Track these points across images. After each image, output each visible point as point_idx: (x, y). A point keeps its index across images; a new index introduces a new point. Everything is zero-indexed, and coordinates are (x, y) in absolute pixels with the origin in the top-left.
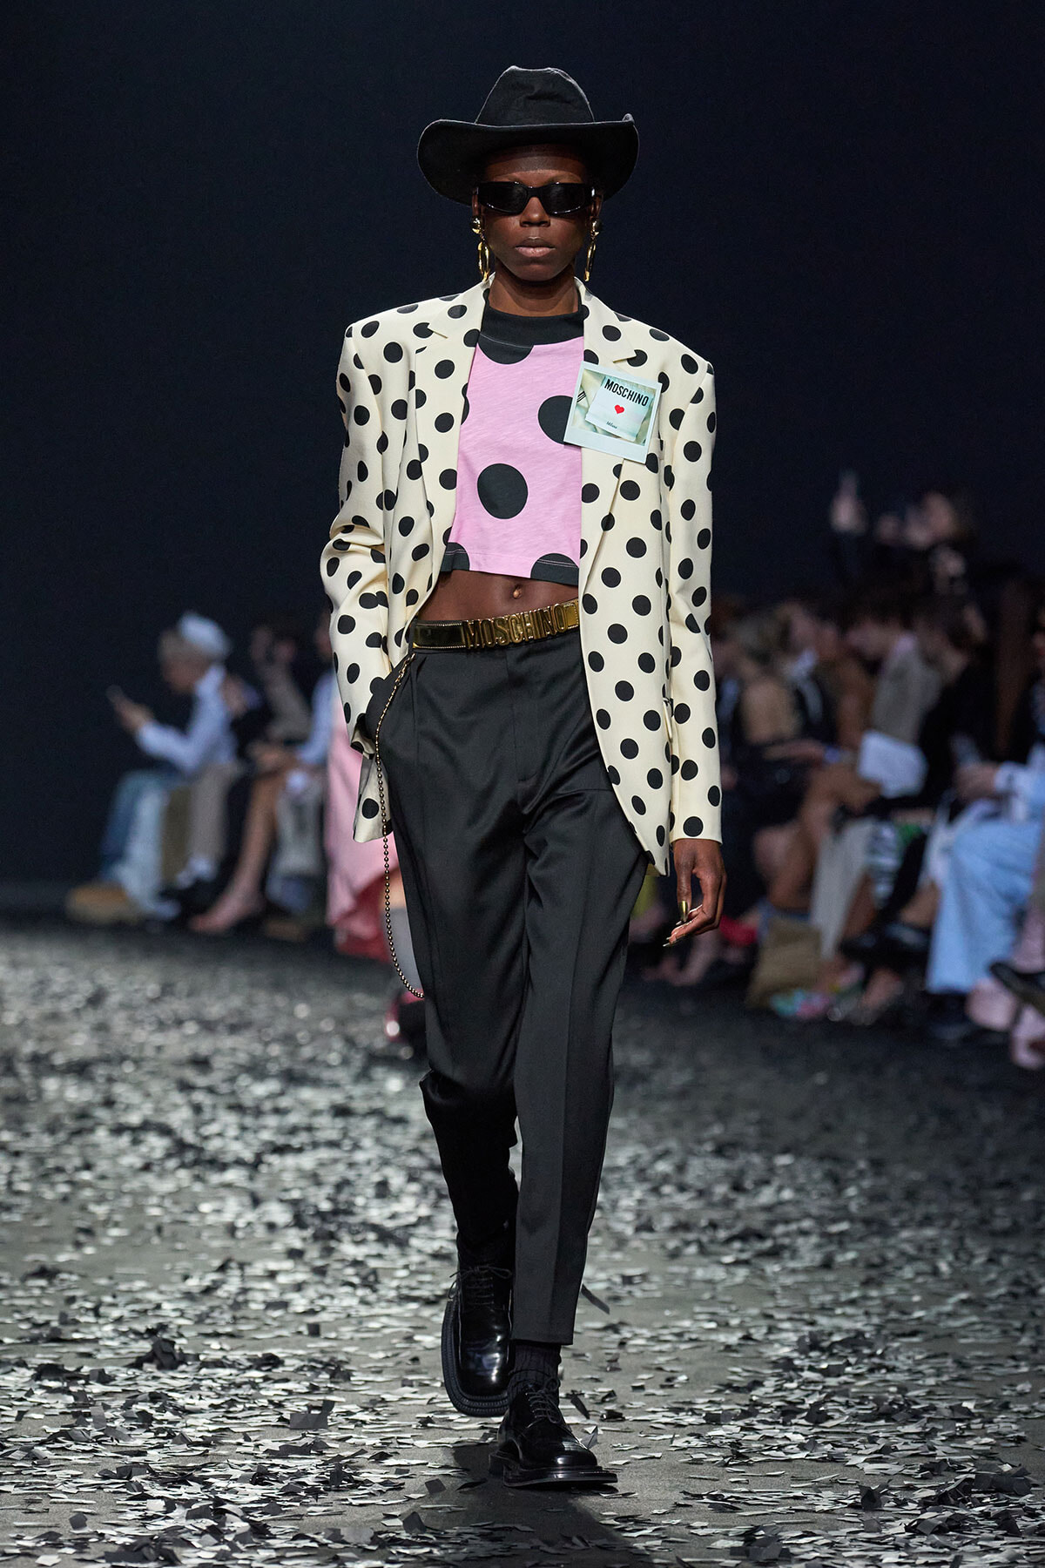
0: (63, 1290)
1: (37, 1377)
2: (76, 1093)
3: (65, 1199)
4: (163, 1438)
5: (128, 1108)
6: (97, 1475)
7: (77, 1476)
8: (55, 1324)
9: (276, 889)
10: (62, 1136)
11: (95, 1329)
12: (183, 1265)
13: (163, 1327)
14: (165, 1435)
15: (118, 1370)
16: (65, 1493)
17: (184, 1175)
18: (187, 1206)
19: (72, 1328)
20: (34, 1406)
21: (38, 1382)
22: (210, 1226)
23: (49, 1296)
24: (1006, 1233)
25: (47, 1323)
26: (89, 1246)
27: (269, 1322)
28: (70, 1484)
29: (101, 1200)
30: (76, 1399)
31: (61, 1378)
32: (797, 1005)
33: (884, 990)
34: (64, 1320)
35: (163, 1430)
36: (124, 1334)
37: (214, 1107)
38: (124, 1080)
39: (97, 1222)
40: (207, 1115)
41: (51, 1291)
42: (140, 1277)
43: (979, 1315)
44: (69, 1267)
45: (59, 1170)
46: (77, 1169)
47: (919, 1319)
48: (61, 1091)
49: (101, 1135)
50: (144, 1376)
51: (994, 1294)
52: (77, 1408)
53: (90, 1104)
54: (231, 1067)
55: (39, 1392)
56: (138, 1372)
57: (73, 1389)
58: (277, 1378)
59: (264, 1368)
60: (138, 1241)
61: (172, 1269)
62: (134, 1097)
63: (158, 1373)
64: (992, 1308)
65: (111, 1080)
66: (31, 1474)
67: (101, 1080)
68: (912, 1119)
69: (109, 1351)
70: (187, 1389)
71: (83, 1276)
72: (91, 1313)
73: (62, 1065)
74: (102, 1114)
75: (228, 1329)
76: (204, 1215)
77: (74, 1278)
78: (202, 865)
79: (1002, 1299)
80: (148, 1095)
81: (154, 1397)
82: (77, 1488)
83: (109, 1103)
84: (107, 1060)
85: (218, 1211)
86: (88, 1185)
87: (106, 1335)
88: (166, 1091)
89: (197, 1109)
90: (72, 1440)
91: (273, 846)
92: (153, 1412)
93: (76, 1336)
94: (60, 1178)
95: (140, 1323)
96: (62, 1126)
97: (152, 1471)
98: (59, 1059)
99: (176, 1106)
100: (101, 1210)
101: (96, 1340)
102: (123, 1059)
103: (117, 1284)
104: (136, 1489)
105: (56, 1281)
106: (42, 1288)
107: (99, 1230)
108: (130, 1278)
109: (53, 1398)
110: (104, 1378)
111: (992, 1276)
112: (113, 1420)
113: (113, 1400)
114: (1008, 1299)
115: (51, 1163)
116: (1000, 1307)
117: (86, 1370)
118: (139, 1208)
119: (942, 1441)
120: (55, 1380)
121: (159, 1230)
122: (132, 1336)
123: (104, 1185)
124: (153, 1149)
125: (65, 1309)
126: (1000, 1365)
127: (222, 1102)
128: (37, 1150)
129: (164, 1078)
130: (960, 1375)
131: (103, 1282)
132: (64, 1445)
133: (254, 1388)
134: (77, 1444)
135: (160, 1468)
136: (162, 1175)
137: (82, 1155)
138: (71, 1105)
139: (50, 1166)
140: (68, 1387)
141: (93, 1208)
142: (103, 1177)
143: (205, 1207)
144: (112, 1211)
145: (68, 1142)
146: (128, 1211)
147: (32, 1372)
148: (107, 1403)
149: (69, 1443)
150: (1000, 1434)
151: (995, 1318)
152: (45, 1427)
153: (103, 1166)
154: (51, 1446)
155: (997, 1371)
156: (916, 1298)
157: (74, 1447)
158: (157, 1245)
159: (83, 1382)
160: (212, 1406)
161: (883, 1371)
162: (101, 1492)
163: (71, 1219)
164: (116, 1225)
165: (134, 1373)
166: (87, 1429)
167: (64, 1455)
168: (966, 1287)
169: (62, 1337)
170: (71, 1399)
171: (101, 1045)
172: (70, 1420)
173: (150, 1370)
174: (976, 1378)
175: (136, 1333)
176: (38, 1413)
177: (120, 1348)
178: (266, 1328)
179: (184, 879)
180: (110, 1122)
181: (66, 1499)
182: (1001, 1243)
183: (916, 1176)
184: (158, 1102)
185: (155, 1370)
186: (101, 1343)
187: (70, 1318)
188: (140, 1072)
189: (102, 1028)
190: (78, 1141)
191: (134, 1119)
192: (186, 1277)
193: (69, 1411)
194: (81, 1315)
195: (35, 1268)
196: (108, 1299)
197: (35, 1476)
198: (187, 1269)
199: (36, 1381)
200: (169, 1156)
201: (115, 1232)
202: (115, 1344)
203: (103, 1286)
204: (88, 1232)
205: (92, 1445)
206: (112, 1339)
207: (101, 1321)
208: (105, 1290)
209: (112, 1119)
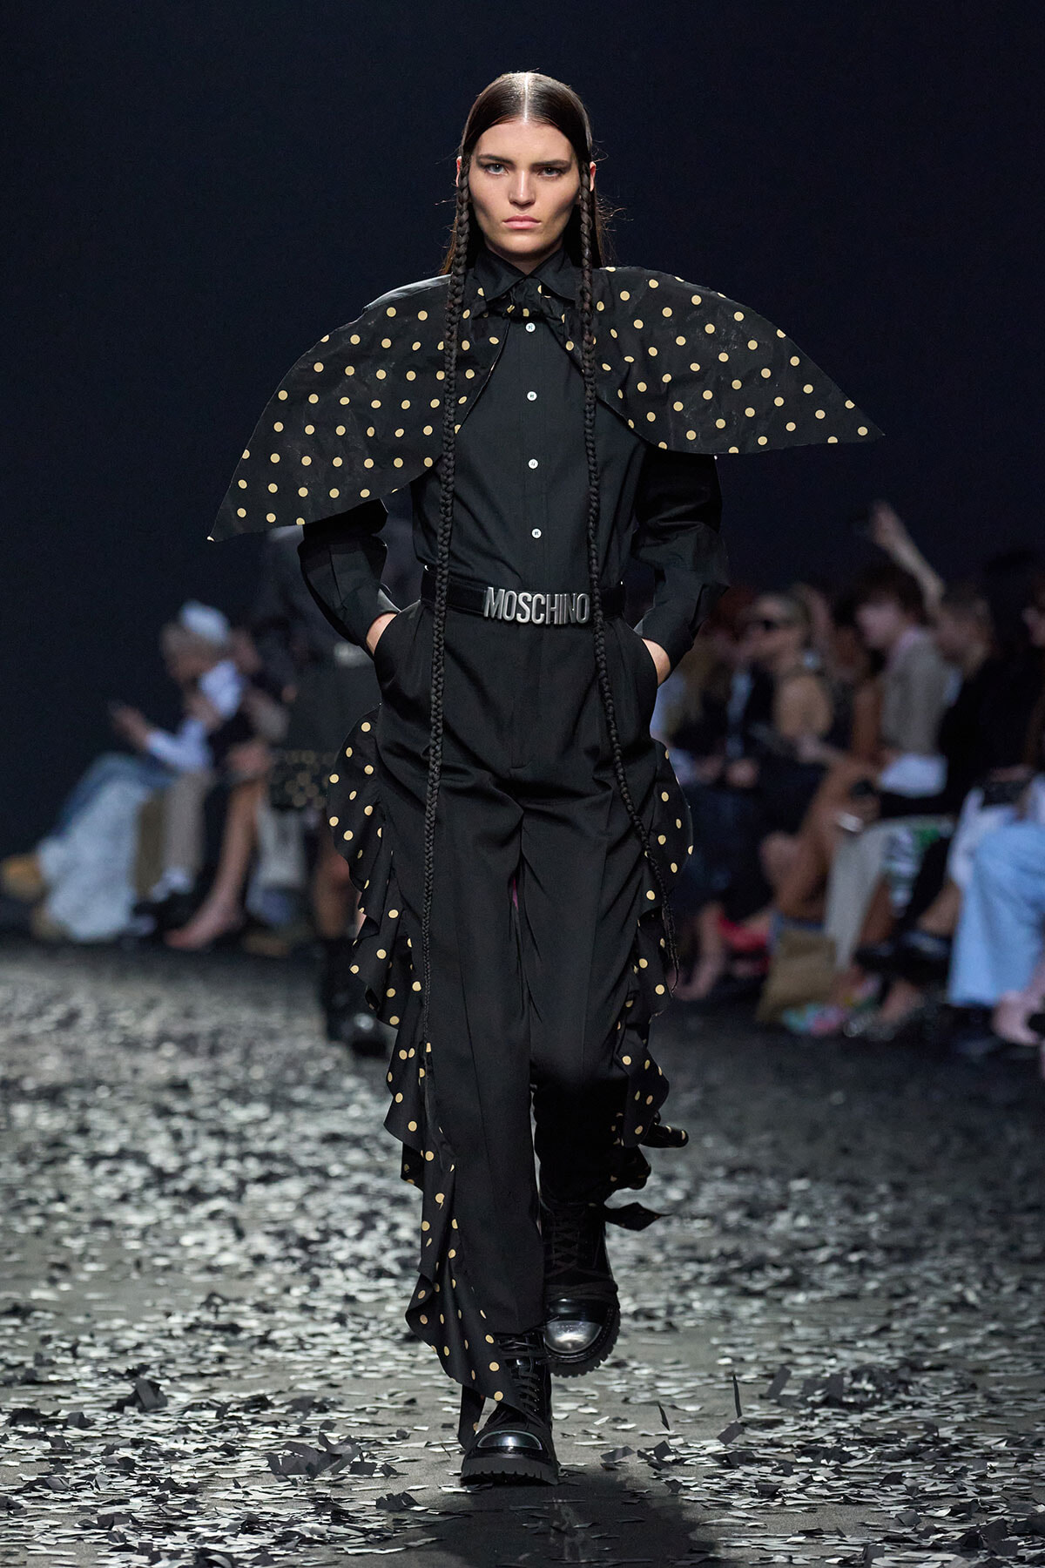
0: (37, 1329)
1: (12, 1422)
2: (47, 1120)
3: (38, 1232)
4: (147, 1485)
5: (103, 1136)
6: (77, 1525)
7: (56, 1526)
8: (30, 1365)
9: (258, 902)
10: (34, 1166)
11: (72, 1370)
12: (164, 1302)
13: (144, 1368)
14: (149, 1482)
15: (97, 1414)
16: (44, 1544)
17: (164, 1205)
18: (169, 1239)
19: (49, 1369)
20: (9, 1453)
21: (13, 1428)
22: (192, 1260)
23: (22, 1336)
24: (1036, 1260)
25: (22, 1364)
26: (65, 1282)
27: (257, 1361)
28: (48, 1534)
29: (76, 1234)
30: (53, 1445)
31: (37, 1423)
32: (809, 1020)
33: (903, 1003)
34: (40, 1360)
35: (146, 1477)
36: (104, 1374)
37: (195, 1133)
38: (98, 1106)
39: (72, 1257)
40: (187, 1142)
41: (25, 1330)
42: (120, 1315)
43: (1010, 1347)
44: (44, 1306)
45: (32, 1202)
46: (51, 1201)
47: (946, 1352)
48: (32, 1118)
49: (76, 1165)
50: (126, 1420)
51: (1025, 1325)
52: (54, 1454)
53: (63, 1132)
54: (212, 1091)
55: (14, 1438)
56: (118, 1416)
57: (51, 1434)
58: (266, 1421)
59: (252, 1411)
60: (116, 1276)
61: (154, 1305)
62: (111, 1125)
63: (139, 1417)
64: (1023, 1340)
65: (84, 1106)
66: (7, 1525)
67: (74, 1107)
68: (934, 1140)
69: (88, 1394)
70: (171, 1433)
71: (58, 1314)
72: (68, 1353)
73: (32, 1091)
74: (76, 1142)
75: (214, 1370)
76: (185, 1248)
77: (49, 1316)
78: (178, 878)
79: (1034, 1330)
80: (124, 1122)
81: (136, 1444)
82: (57, 1538)
83: (83, 1130)
84: (80, 1085)
85: (201, 1244)
86: (62, 1217)
87: (84, 1377)
88: (143, 1117)
89: (177, 1135)
90: (49, 1488)
91: (254, 856)
92: (136, 1458)
93: (53, 1378)
94: (33, 1210)
95: (120, 1364)
96: (34, 1155)
97: (135, 1521)
98: (29, 1085)
99: (154, 1133)
100: (76, 1244)
101: (74, 1382)
102: (98, 1083)
103: (95, 1322)
104: (118, 1540)
105: (30, 1320)
106: (16, 1327)
107: (74, 1266)
108: (108, 1316)
109: (30, 1444)
110: (84, 1423)
111: (1023, 1306)
112: (92, 1466)
113: (92, 1446)
115: (23, 1195)
116: (1031, 1338)
117: (63, 1414)
118: (117, 1242)
119: (973, 1481)
120: (31, 1426)
121: (138, 1264)
122: (112, 1377)
123: (80, 1217)
124: (130, 1178)
125: (40, 1350)
126: (1034, 1401)
127: (203, 1128)
128: (9, 1181)
129: (141, 1104)
130: (991, 1411)
131: (80, 1320)
132: (41, 1494)
133: (242, 1431)
134: (55, 1493)
135: (144, 1517)
136: (141, 1206)
137: (56, 1186)
138: (43, 1133)
139: (22, 1198)
140: (44, 1432)
141: (68, 1242)
142: (78, 1209)
143: (187, 1240)
144: (88, 1245)
145: (40, 1172)
146: (105, 1245)
147: (6, 1417)
148: (86, 1449)
149: (47, 1491)
150: (1034, 1473)
151: (1025, 1349)
152: (21, 1475)
153: (78, 1197)
154: (28, 1495)
155: (1030, 1406)
156: (942, 1330)
157: (52, 1496)
158: (135, 1281)
159: (60, 1426)
160: (197, 1450)
161: (909, 1407)
162: (82, 1543)
163: (46, 1254)
164: (93, 1259)
165: (115, 1417)
166: (66, 1476)
167: (42, 1504)
168: (995, 1318)
169: (38, 1379)
170: (48, 1445)
171: (74, 1069)
172: (47, 1467)
173: (132, 1413)
174: (1006, 1414)
175: (117, 1374)
176: (13, 1461)
177: (100, 1390)
178: (253, 1368)
179: (158, 893)
180: (85, 1151)
181: (44, 1550)
182: (1031, 1271)
183: (939, 1200)
184: (135, 1129)
185: (137, 1414)
186: (79, 1385)
187: (46, 1358)
188: (116, 1097)
189: (72, 1053)
190: (50, 1171)
191: (110, 1147)
192: (168, 1315)
193: (47, 1458)
194: (57, 1356)
195: (8, 1306)
196: (85, 1339)
197: (11, 1527)
198: (168, 1306)
199: (11, 1426)
200: (147, 1186)
201: (91, 1267)
202: (94, 1386)
203: (81, 1325)
204: (63, 1267)
205: (71, 1493)
206: (91, 1381)
207: (79, 1362)
208: (82, 1329)
209: (86, 1148)
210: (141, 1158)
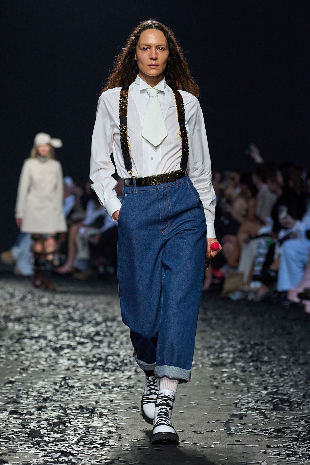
0: (17, 387)
2: (18, 327)
3: (16, 360)
4: (49, 432)
5: (34, 331)
6: (30, 443)
7: (24, 444)
8: (15, 398)
10: (14, 340)
15: (35, 411)
16: (20, 449)
19: (21, 399)
20: (10, 423)
21: (11, 416)
23: (12, 389)
24: (303, 364)
25: (12, 397)
26: (24, 374)
28: (22, 446)
29: (27, 360)
30: (22, 420)
31: (18, 414)
34: (18, 396)
36: (36, 400)
38: (32, 323)
39: (26, 366)
40: (58, 333)
41: (13, 387)
44: (18, 380)
45: (14, 351)
46: (19, 350)
48: (13, 327)
49: (27, 340)
50: (43, 413)
52: (22, 423)
53: (23, 331)
54: (65, 318)
55: (11, 419)
56: (41, 412)
57: (22, 417)
62: (36, 328)
64: (300, 387)
65: (28, 323)
66: (10, 444)
67: (26, 323)
68: (273, 330)
71: (22, 383)
72: (26, 394)
73: (13, 319)
74: (26, 333)
77: (20, 384)
79: (303, 384)
80: (40, 327)
82: (24, 447)
83: (28, 330)
84: (27, 317)
86: (23, 355)
87: (30, 401)
88: (45, 325)
90: (21, 433)
93: (21, 401)
94: (14, 353)
96: (14, 337)
98: (12, 317)
99: (49, 330)
100: (27, 363)
102: (32, 316)
103: (33, 385)
104: (42, 447)
105: (14, 385)
106: (10, 387)
107: (27, 369)
109: (16, 420)
110: (31, 414)
113: (33, 421)
114: (305, 384)
115: (11, 349)
116: (303, 387)
117: (25, 411)
118: (39, 362)
120: (16, 415)
123: (28, 355)
124: (42, 344)
125: (18, 393)
128: (7, 345)
129: (45, 322)
131: (29, 385)
132: (19, 434)
135: (49, 441)
136: (45, 352)
137: (21, 346)
138: (17, 331)
139: (11, 350)
140: (20, 417)
141: (25, 362)
142: (27, 353)
144: (30, 363)
145: (16, 342)
147: (9, 413)
149: (21, 434)
152: (13, 429)
153: (27, 349)
154: (15, 435)
157: (22, 435)
159: (24, 415)
162: (31, 448)
163: (19, 366)
164: (32, 367)
167: (20, 437)
169: (17, 402)
170: (21, 421)
171: (25, 313)
172: (21, 427)
176: (11, 425)
177: (35, 404)
181: (21, 451)
184: (43, 329)
188: (37, 320)
189: (25, 308)
191: (36, 335)
194: (23, 395)
195: (8, 381)
196: (31, 390)
200: (47, 346)
201: (32, 369)
202: (33, 403)
204: (24, 369)
207: (29, 397)
208: (30, 387)
209: (29, 335)
210: (45, 338)
